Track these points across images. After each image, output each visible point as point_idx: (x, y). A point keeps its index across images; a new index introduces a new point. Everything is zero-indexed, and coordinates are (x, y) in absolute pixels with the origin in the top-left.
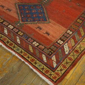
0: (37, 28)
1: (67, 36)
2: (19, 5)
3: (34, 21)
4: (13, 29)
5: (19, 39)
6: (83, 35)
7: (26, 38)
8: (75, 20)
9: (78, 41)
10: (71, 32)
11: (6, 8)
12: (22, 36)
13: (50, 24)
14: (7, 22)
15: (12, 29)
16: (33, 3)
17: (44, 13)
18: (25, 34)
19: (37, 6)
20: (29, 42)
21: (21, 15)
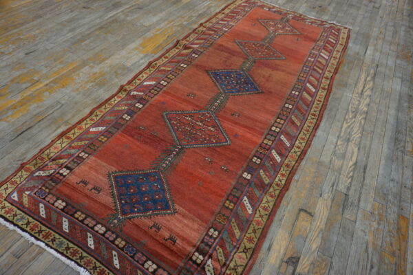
0: (151, 228)
1: (210, 243)
2: (115, 177)
3: (147, 210)
4: (105, 232)
5: (117, 258)
6: (238, 237)
7: (131, 253)
8: (221, 204)
9: (231, 252)
10: (216, 233)
11: (90, 187)
12: (122, 249)
13: (176, 215)
14: (94, 219)
15: (103, 235)
16: (143, 170)
17: (164, 190)
18: (129, 243)
19: (151, 176)
20: (138, 262)
21: (120, 200)
